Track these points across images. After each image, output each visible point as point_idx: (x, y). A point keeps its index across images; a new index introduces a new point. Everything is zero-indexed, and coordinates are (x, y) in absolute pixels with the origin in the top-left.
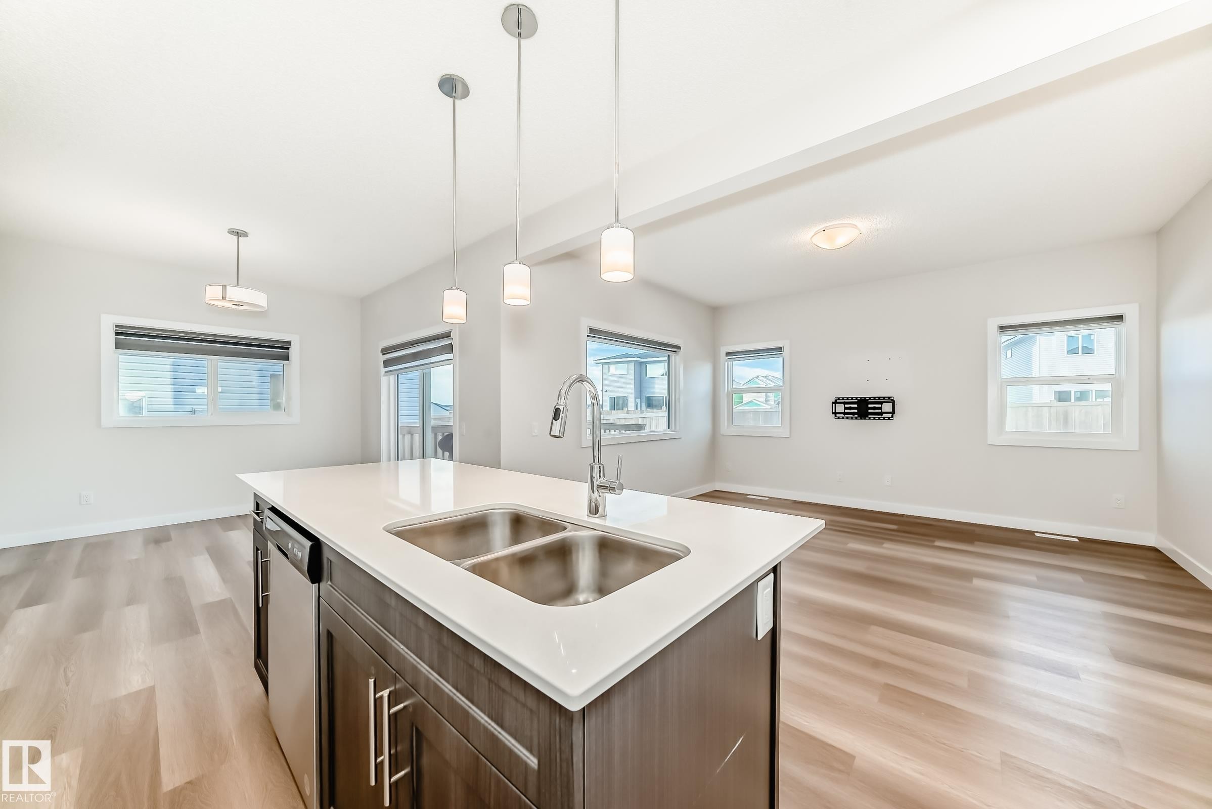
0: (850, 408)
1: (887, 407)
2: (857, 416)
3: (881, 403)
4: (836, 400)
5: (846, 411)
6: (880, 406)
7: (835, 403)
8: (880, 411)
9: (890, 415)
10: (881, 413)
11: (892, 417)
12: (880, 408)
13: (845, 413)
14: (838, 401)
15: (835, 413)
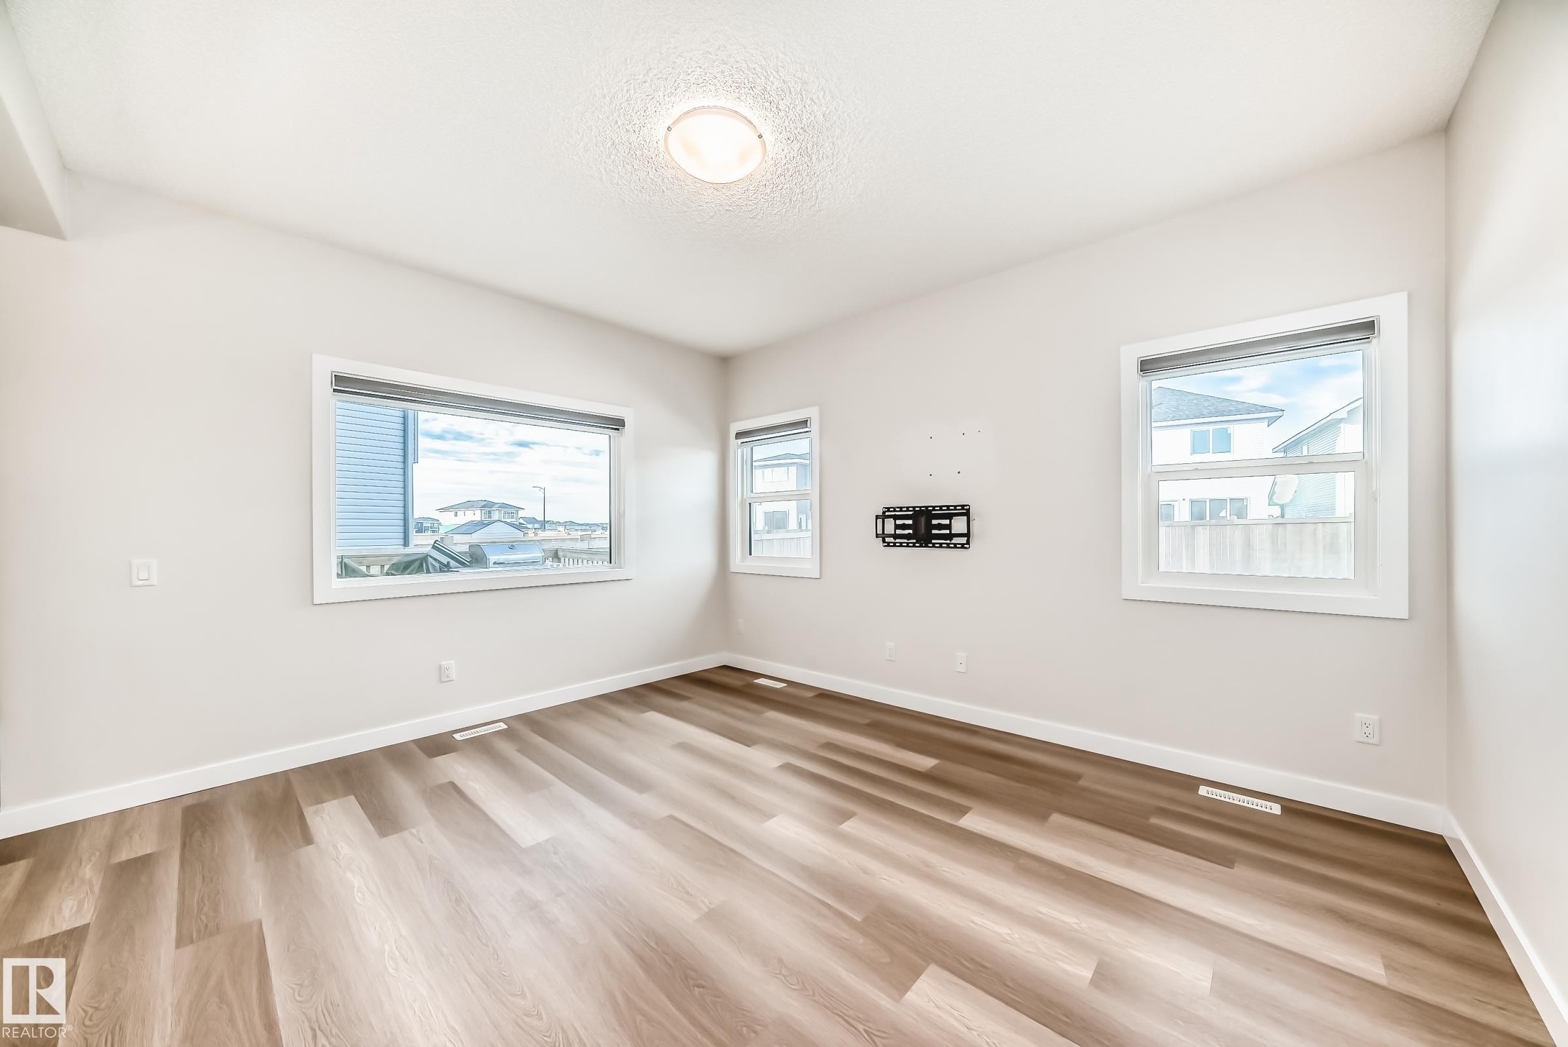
0: (904, 527)
1: (959, 525)
2: (915, 541)
3: (950, 517)
4: (884, 513)
5: (898, 532)
6: (947, 522)
7: (883, 517)
8: (948, 532)
9: (963, 540)
10: (950, 536)
11: (968, 543)
12: (949, 527)
13: (895, 536)
14: (887, 514)
15: (883, 536)
